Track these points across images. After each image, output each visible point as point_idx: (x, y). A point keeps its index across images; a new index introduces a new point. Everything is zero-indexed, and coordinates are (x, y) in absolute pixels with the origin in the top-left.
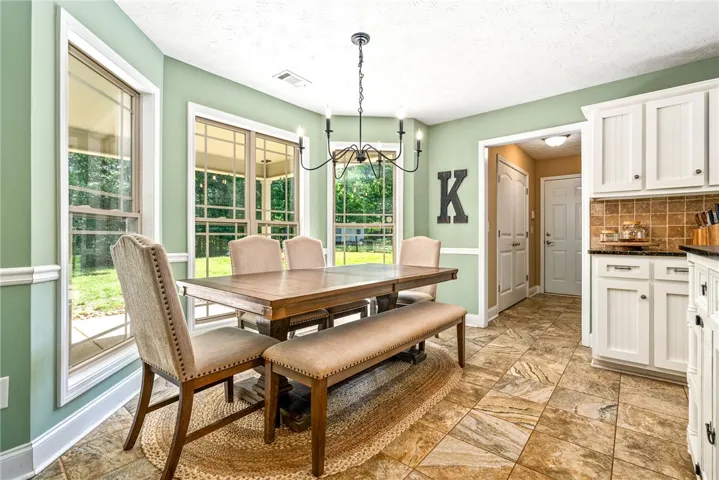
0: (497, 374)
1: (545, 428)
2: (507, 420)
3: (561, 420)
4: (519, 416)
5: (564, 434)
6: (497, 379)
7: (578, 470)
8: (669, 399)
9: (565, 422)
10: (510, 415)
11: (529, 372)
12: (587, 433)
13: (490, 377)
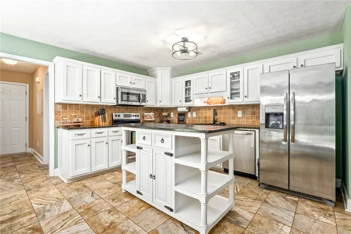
0: (30, 213)
1: (87, 216)
2: (70, 226)
3: (87, 209)
4: (71, 221)
5: (95, 212)
6: (34, 215)
7: (114, 218)
8: (101, 181)
9: (89, 209)
10: (67, 223)
11: (45, 201)
12: (99, 206)
13: (28, 217)
